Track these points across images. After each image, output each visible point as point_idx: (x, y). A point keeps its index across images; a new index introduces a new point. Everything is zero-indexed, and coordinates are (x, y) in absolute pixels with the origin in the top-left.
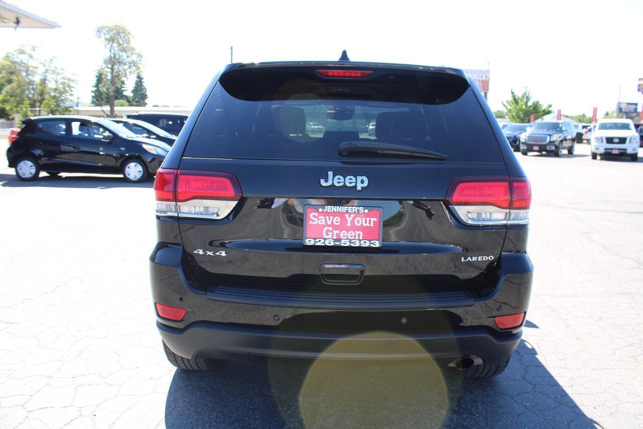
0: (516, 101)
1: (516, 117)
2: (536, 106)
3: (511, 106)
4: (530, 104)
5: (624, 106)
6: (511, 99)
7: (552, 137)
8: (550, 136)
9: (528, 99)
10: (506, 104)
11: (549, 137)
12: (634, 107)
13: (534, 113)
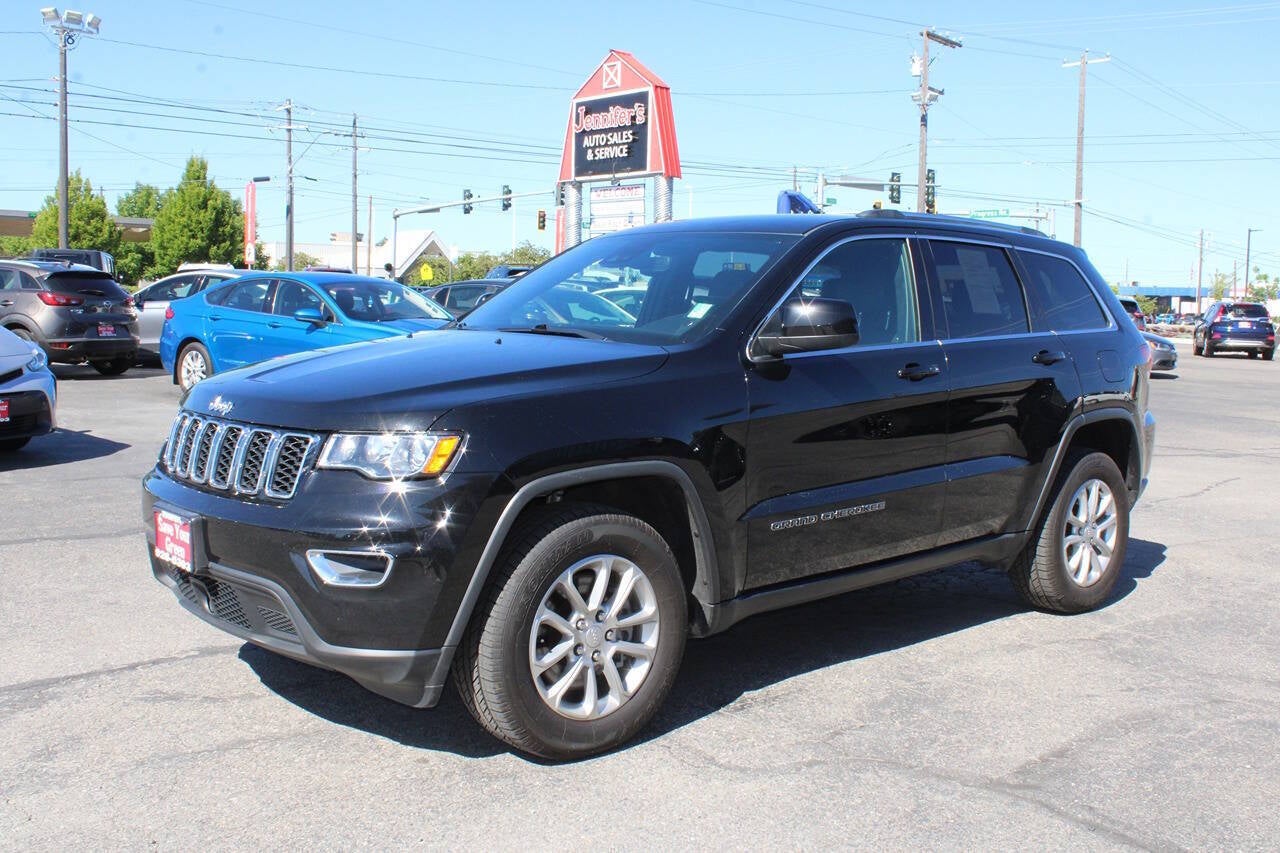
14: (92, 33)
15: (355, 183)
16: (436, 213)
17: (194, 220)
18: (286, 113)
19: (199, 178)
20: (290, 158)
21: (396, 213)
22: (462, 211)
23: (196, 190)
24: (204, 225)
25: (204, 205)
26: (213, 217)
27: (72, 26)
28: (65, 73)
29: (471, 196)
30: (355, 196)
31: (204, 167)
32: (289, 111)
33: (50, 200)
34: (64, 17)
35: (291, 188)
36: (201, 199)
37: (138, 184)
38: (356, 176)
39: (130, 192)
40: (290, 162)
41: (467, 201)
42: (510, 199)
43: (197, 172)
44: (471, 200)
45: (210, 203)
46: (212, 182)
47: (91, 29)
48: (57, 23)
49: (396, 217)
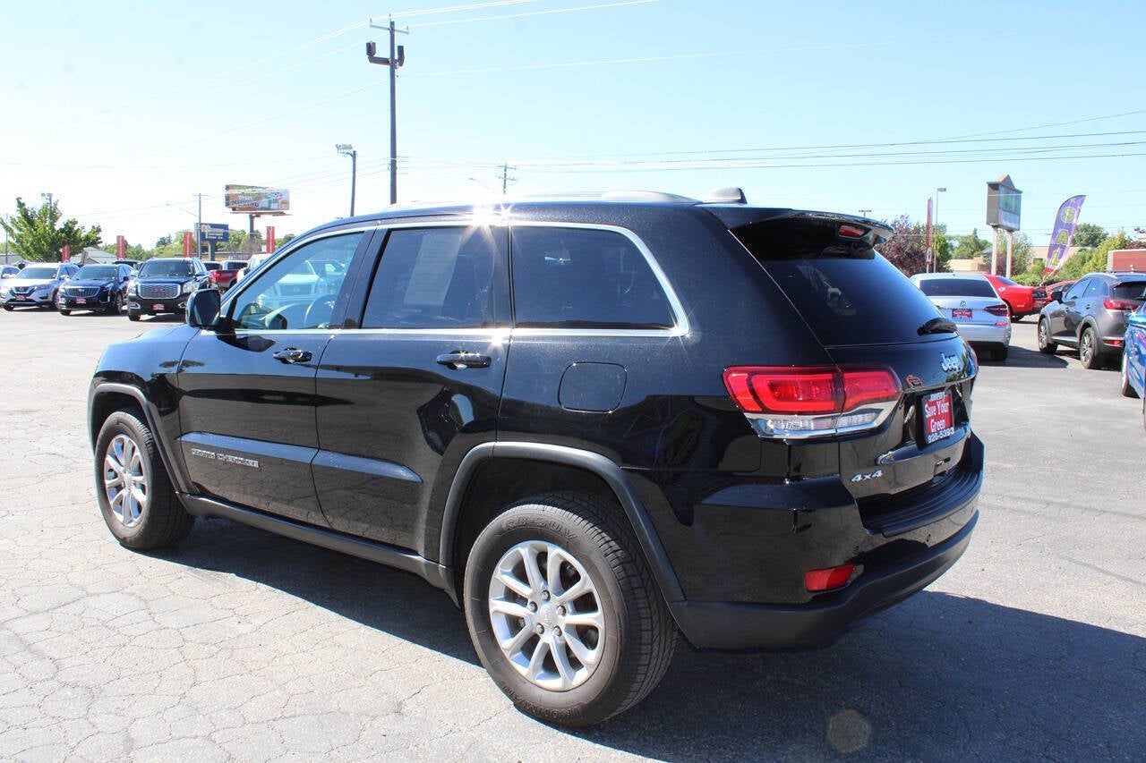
0: (28, 219)
1: (32, 251)
2: (69, 230)
3: (21, 230)
4: (59, 225)
5: (207, 230)
6: (17, 215)
7: (185, 286)
8: (182, 284)
9: (54, 217)
10: (10, 225)
11: (179, 286)
12: (222, 231)
13: (69, 243)
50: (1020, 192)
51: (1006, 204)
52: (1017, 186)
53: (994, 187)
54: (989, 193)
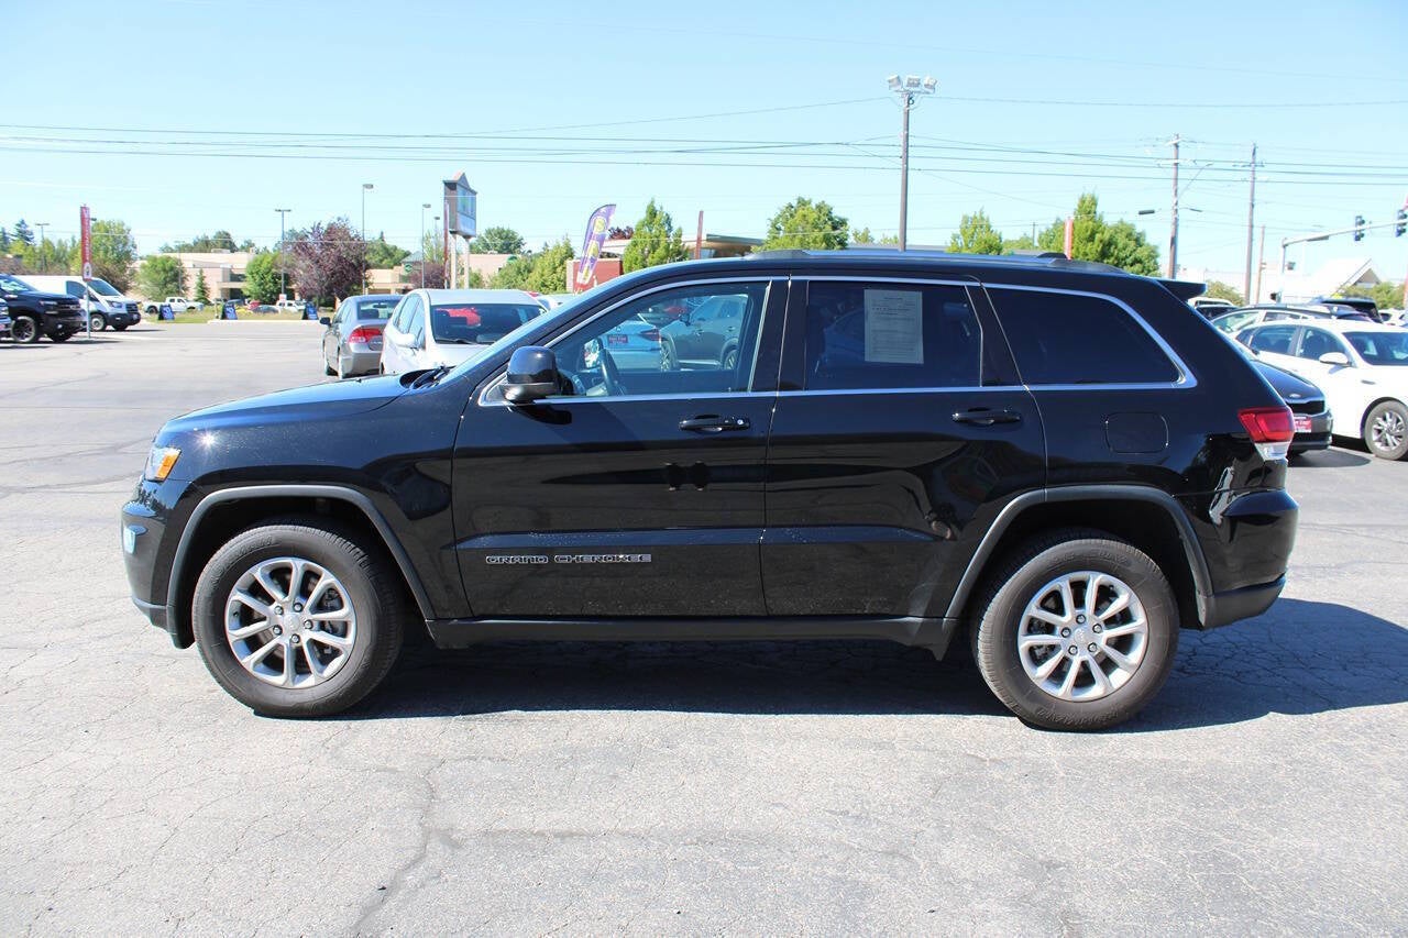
14: (928, 93)
15: (1252, 213)
16: (1324, 241)
17: (1082, 251)
18: (1173, 147)
19: (1089, 213)
20: (1176, 191)
21: (1285, 243)
22: (1353, 237)
23: (1085, 225)
24: (1090, 257)
25: (1091, 238)
26: (1099, 249)
27: (912, 89)
28: (908, 130)
29: (1363, 222)
30: (1252, 226)
31: (1094, 202)
32: (1177, 146)
33: (955, 237)
34: (905, 82)
35: (1176, 219)
36: (1089, 233)
37: (1058, 219)
38: (1253, 206)
39: (1051, 227)
40: (1176, 195)
41: (1359, 228)
42: (1405, 224)
43: (1088, 208)
44: (1363, 226)
45: (1098, 236)
46: (1101, 218)
47: (927, 90)
48: (899, 88)
49: (1285, 246)
50: (475, 193)
51: (464, 207)
52: (472, 186)
53: (451, 186)
54: (445, 194)
